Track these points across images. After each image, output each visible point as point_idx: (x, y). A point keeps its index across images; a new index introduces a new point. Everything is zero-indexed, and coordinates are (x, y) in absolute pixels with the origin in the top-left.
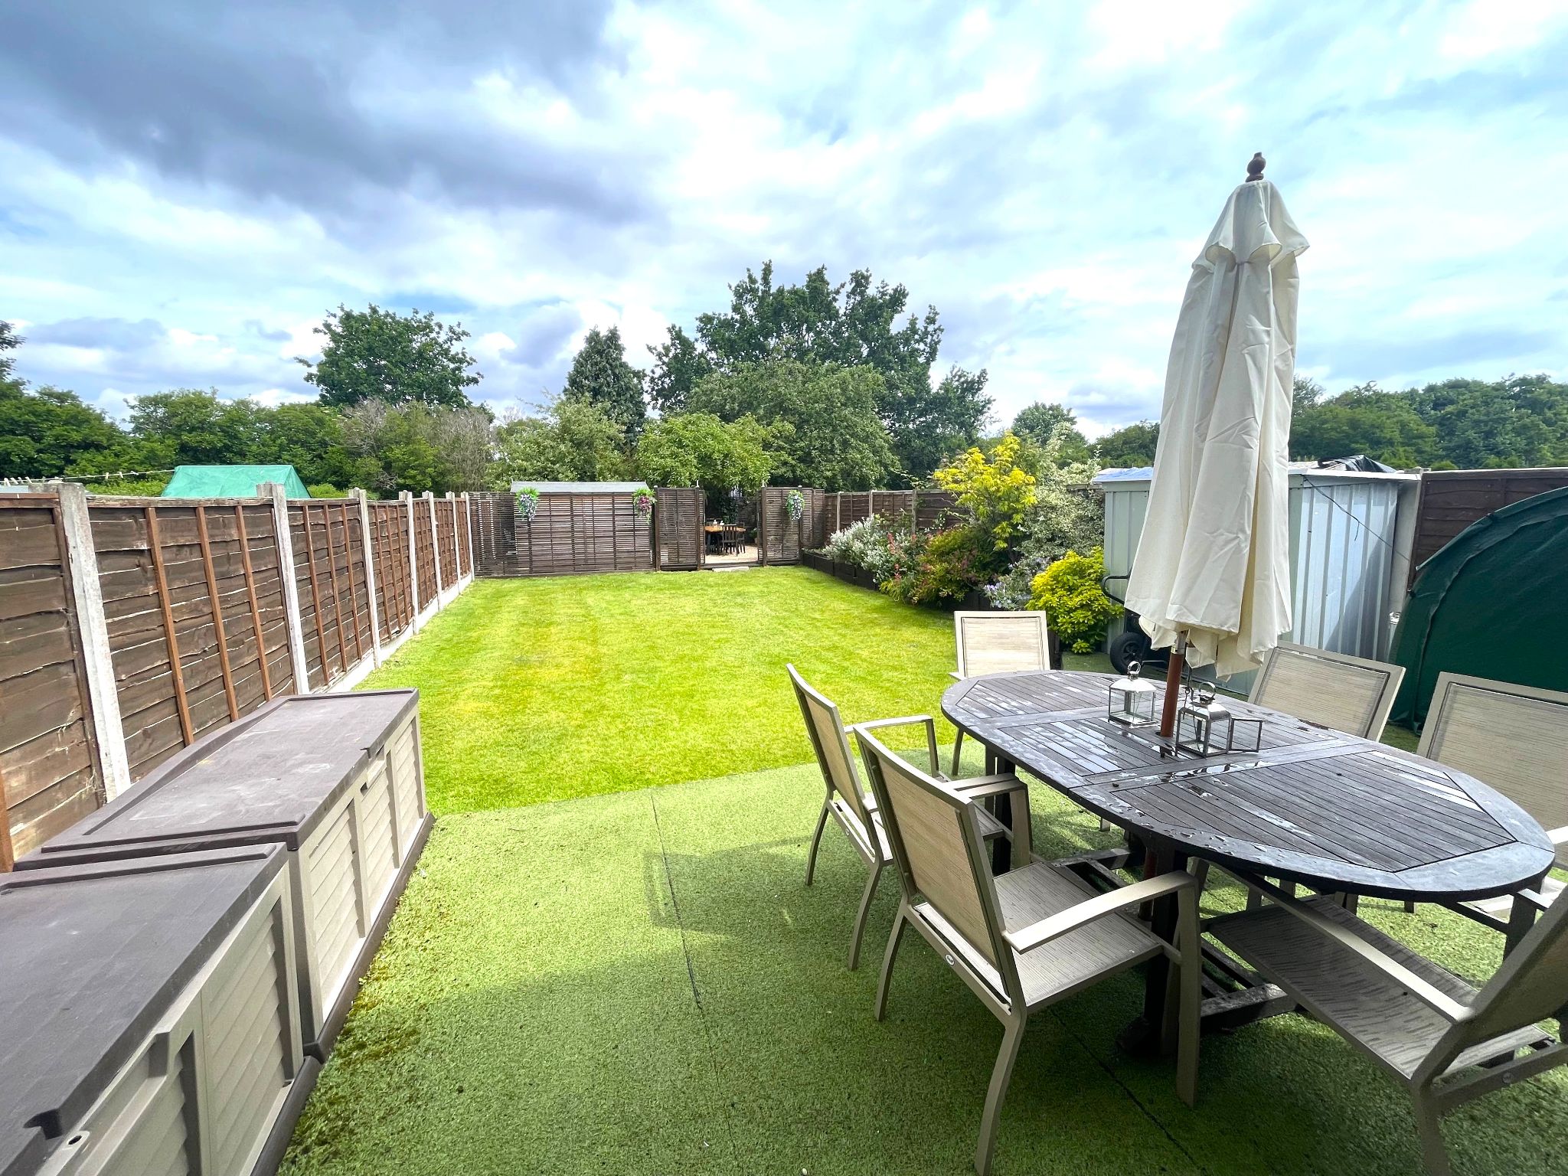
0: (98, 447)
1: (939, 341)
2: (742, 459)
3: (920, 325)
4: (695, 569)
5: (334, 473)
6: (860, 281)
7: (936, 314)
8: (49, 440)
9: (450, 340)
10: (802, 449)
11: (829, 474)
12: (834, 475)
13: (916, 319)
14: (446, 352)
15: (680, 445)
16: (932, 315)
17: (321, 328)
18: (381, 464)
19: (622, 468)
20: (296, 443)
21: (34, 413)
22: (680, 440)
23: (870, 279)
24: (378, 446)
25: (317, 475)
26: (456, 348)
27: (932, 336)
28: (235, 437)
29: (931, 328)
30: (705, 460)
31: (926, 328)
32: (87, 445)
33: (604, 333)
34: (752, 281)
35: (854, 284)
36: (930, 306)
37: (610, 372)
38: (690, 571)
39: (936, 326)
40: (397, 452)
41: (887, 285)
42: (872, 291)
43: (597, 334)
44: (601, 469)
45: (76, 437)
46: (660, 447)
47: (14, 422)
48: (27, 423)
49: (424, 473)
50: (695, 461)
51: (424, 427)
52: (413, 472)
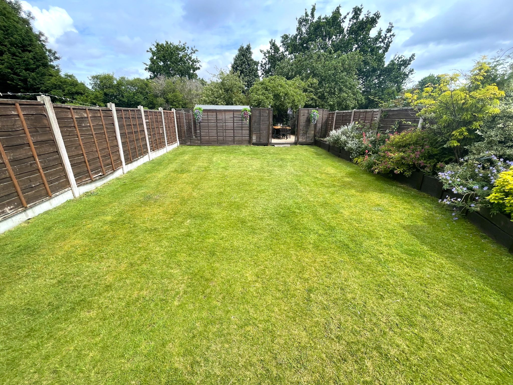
0: (82, 94)
1: (391, 42)
2: (293, 96)
3: (383, 34)
4: (267, 145)
5: (151, 104)
6: (357, 11)
7: (392, 27)
8: (66, 91)
9: (192, 53)
10: (320, 92)
11: (332, 103)
12: (334, 104)
13: (382, 30)
14: (190, 58)
15: (266, 89)
16: (390, 28)
17: (149, 50)
18: (165, 100)
19: (244, 100)
20: (139, 92)
21: (61, 82)
22: (267, 88)
23: (362, 10)
24: (164, 93)
25: (146, 104)
26: (194, 57)
27: (388, 39)
28: (120, 90)
29: (388, 35)
30: (277, 97)
31: (386, 35)
32: (78, 93)
33: (245, 47)
34: (307, 15)
35: (354, 14)
36: (390, 23)
37: (247, 63)
38: (265, 145)
39: (391, 34)
40: (170, 96)
41: (370, 13)
42: (362, 17)
43: (243, 48)
44: (235, 101)
45: (74, 90)
46: (258, 90)
47: (55, 85)
48: (59, 85)
49: (179, 104)
50: (272, 97)
51: (179, 87)
52: (175, 103)
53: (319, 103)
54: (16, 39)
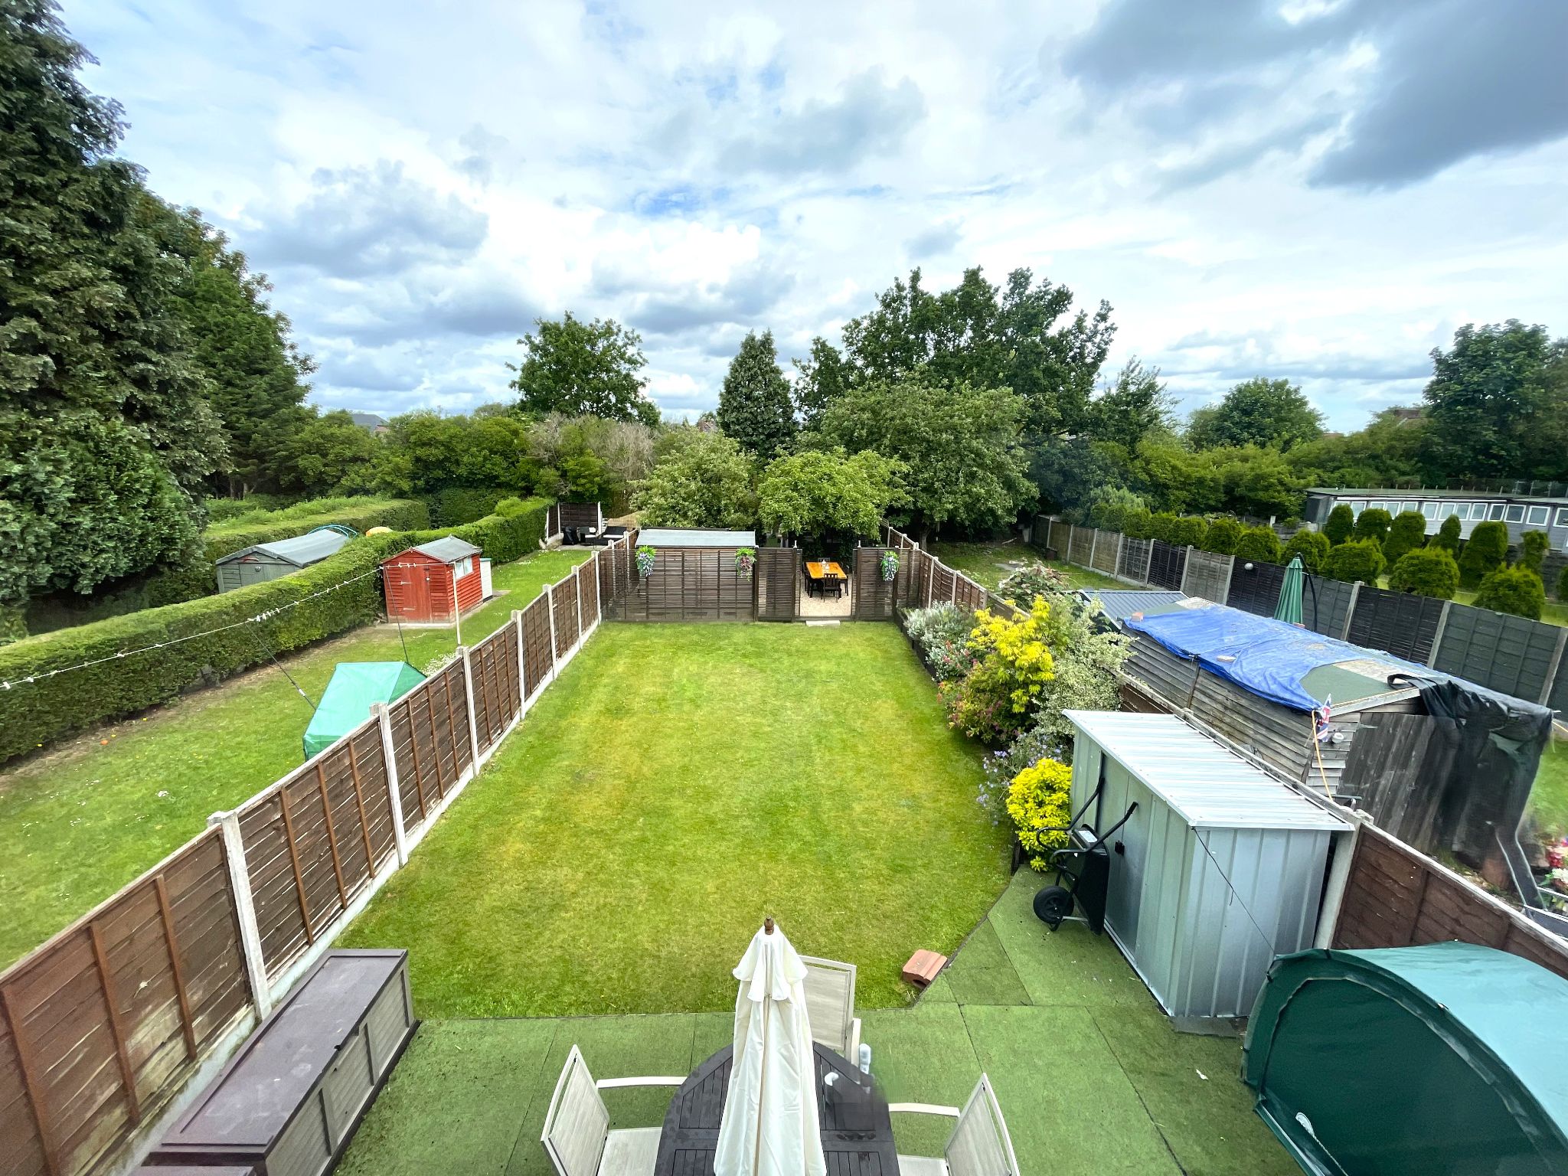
0: (363, 460)
1: (1111, 341)
2: (855, 501)
3: (1089, 323)
4: (790, 622)
5: (523, 479)
6: (1019, 280)
7: (1110, 309)
9: (625, 345)
10: (925, 480)
11: (950, 507)
12: (956, 509)
13: (1085, 315)
14: (622, 356)
16: (1103, 312)
17: (523, 339)
18: (559, 473)
20: (496, 453)
21: (323, 437)
23: (1031, 279)
24: (556, 458)
26: (631, 351)
27: (1102, 334)
28: (453, 450)
29: (1102, 326)
30: (818, 502)
31: (1096, 326)
32: (355, 459)
33: (759, 337)
34: (900, 288)
35: (1012, 285)
36: (1103, 301)
37: (761, 377)
38: (785, 622)
39: (1108, 324)
40: (570, 464)
41: (1050, 284)
42: (1032, 289)
43: (753, 339)
44: (726, 505)
45: (348, 454)
47: (310, 445)
48: (318, 444)
49: (592, 482)
50: (808, 505)
51: (593, 442)
52: (583, 481)
53: (924, 502)
54: (238, 349)
